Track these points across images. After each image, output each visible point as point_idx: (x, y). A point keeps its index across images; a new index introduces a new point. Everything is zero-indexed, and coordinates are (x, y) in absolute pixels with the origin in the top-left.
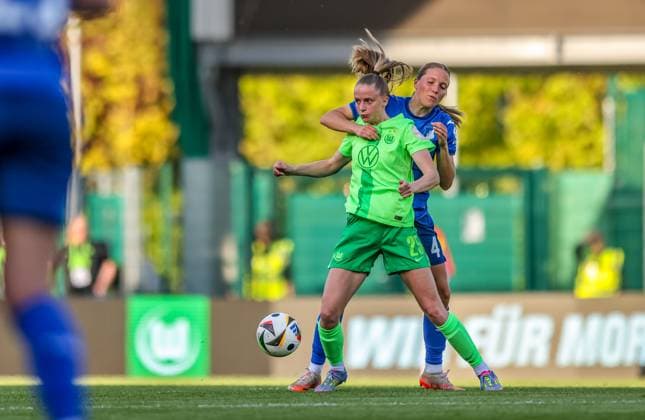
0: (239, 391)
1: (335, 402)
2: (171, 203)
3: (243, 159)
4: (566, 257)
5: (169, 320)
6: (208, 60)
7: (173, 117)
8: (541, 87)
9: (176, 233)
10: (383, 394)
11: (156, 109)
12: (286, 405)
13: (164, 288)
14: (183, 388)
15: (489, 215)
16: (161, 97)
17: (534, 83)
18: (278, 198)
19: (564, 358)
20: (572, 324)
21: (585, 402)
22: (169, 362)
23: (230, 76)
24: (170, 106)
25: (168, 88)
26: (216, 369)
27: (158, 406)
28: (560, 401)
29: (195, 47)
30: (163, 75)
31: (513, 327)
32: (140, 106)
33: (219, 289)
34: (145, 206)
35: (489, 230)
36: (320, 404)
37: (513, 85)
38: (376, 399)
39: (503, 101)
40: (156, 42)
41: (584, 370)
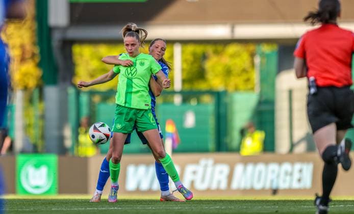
0: (73, 202)
1: (120, 207)
2: (38, 108)
3: (74, 85)
4: (236, 135)
5: (37, 166)
6: (57, 36)
7: (39, 65)
8: (223, 51)
9: (40, 123)
10: (144, 203)
11: (30, 61)
12: (96, 209)
13: (35, 150)
14: (44, 200)
15: (197, 114)
16: (33, 55)
17: (220, 48)
18: (91, 105)
19: (235, 185)
20: (239, 168)
21: (245, 207)
22: (37, 187)
23: (68, 44)
24: (37, 60)
25: (37, 50)
26: (61, 191)
27: (32, 209)
28: (233, 207)
29: (50, 30)
30: (34, 44)
31: (209, 170)
32: (23, 60)
33: (62, 151)
34: (25, 109)
35: (197, 122)
36: (113, 208)
37: (210, 49)
38: (141, 206)
39: (204, 57)
40: (31, 28)
41: (245, 191)
